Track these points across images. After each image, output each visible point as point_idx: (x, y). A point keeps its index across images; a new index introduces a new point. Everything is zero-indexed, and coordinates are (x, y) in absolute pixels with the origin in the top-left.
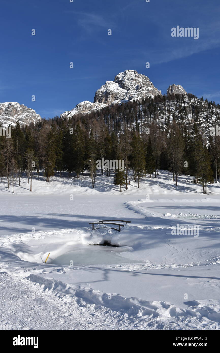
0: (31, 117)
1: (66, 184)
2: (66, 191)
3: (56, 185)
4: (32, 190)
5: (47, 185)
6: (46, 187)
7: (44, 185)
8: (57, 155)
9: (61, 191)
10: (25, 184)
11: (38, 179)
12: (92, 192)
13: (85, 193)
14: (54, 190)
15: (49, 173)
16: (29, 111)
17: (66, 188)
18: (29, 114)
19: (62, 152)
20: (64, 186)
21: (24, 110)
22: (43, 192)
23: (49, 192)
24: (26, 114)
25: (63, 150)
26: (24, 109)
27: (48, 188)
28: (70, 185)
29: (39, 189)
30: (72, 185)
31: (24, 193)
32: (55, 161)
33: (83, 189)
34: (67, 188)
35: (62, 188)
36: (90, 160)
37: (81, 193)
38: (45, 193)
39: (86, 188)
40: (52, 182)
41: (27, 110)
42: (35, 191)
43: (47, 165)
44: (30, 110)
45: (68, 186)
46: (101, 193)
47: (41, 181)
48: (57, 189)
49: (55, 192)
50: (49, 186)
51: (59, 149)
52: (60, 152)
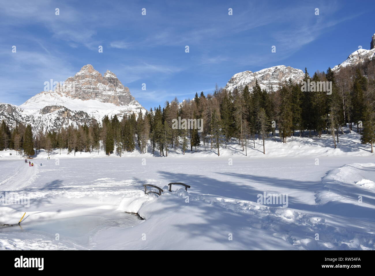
0: (298, 78)
1: (305, 143)
2: (302, 153)
3: (293, 146)
4: (265, 153)
5: (283, 147)
6: (281, 148)
7: (280, 147)
8: (293, 112)
9: (297, 153)
10: (260, 147)
11: (275, 140)
12: (333, 153)
13: (325, 155)
14: (290, 152)
15: (286, 133)
16: (296, 72)
17: (303, 150)
18: (296, 75)
19: (300, 108)
20: (301, 147)
21: (291, 72)
22: (277, 154)
23: (284, 154)
24: (293, 75)
25: (301, 106)
26: (290, 70)
27: (283, 150)
28: (310, 144)
29: (273, 151)
30: (311, 144)
31: (256, 156)
32: (291, 120)
33: (323, 150)
34: (305, 149)
35: (299, 150)
36: (329, 115)
37: (320, 154)
38: (279, 155)
39: (328, 148)
40: (289, 143)
41: (294, 71)
42: (269, 153)
43: (282, 125)
44: (297, 70)
45: (307, 146)
46: (345, 153)
47: (278, 142)
48: (292, 151)
49: (291, 154)
50: (285, 148)
51: (296, 106)
52: (297, 108)
